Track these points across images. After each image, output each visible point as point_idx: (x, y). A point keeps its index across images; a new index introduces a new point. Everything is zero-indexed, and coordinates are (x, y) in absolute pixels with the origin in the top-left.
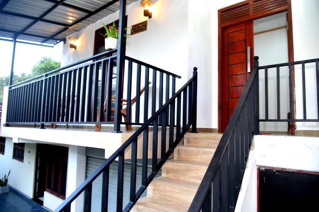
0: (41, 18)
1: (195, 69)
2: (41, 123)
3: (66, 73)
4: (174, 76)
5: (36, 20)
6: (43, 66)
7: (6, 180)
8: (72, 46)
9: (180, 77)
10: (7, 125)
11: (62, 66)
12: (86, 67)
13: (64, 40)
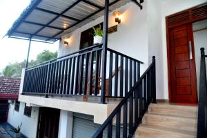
0: (47, 25)
1: (154, 57)
2: (46, 93)
3: (61, 61)
4: (139, 62)
5: (44, 26)
6: (44, 55)
7: (19, 129)
8: (66, 43)
9: (142, 63)
10: (23, 94)
11: (58, 57)
12: (75, 57)
13: (60, 39)
